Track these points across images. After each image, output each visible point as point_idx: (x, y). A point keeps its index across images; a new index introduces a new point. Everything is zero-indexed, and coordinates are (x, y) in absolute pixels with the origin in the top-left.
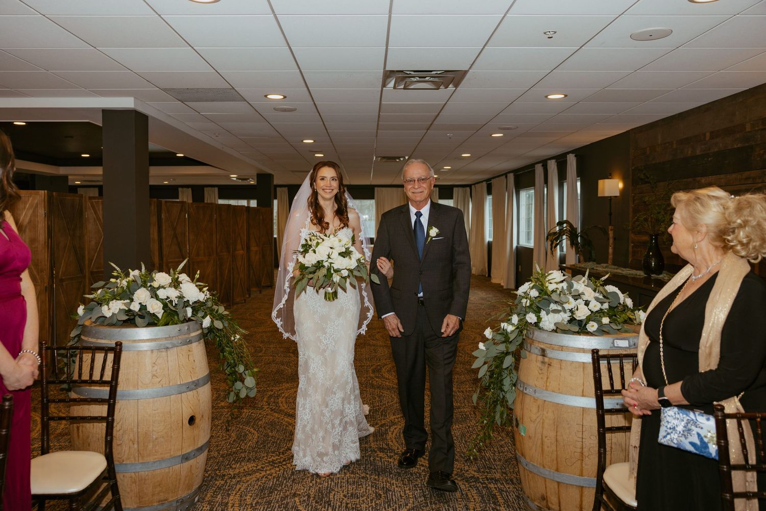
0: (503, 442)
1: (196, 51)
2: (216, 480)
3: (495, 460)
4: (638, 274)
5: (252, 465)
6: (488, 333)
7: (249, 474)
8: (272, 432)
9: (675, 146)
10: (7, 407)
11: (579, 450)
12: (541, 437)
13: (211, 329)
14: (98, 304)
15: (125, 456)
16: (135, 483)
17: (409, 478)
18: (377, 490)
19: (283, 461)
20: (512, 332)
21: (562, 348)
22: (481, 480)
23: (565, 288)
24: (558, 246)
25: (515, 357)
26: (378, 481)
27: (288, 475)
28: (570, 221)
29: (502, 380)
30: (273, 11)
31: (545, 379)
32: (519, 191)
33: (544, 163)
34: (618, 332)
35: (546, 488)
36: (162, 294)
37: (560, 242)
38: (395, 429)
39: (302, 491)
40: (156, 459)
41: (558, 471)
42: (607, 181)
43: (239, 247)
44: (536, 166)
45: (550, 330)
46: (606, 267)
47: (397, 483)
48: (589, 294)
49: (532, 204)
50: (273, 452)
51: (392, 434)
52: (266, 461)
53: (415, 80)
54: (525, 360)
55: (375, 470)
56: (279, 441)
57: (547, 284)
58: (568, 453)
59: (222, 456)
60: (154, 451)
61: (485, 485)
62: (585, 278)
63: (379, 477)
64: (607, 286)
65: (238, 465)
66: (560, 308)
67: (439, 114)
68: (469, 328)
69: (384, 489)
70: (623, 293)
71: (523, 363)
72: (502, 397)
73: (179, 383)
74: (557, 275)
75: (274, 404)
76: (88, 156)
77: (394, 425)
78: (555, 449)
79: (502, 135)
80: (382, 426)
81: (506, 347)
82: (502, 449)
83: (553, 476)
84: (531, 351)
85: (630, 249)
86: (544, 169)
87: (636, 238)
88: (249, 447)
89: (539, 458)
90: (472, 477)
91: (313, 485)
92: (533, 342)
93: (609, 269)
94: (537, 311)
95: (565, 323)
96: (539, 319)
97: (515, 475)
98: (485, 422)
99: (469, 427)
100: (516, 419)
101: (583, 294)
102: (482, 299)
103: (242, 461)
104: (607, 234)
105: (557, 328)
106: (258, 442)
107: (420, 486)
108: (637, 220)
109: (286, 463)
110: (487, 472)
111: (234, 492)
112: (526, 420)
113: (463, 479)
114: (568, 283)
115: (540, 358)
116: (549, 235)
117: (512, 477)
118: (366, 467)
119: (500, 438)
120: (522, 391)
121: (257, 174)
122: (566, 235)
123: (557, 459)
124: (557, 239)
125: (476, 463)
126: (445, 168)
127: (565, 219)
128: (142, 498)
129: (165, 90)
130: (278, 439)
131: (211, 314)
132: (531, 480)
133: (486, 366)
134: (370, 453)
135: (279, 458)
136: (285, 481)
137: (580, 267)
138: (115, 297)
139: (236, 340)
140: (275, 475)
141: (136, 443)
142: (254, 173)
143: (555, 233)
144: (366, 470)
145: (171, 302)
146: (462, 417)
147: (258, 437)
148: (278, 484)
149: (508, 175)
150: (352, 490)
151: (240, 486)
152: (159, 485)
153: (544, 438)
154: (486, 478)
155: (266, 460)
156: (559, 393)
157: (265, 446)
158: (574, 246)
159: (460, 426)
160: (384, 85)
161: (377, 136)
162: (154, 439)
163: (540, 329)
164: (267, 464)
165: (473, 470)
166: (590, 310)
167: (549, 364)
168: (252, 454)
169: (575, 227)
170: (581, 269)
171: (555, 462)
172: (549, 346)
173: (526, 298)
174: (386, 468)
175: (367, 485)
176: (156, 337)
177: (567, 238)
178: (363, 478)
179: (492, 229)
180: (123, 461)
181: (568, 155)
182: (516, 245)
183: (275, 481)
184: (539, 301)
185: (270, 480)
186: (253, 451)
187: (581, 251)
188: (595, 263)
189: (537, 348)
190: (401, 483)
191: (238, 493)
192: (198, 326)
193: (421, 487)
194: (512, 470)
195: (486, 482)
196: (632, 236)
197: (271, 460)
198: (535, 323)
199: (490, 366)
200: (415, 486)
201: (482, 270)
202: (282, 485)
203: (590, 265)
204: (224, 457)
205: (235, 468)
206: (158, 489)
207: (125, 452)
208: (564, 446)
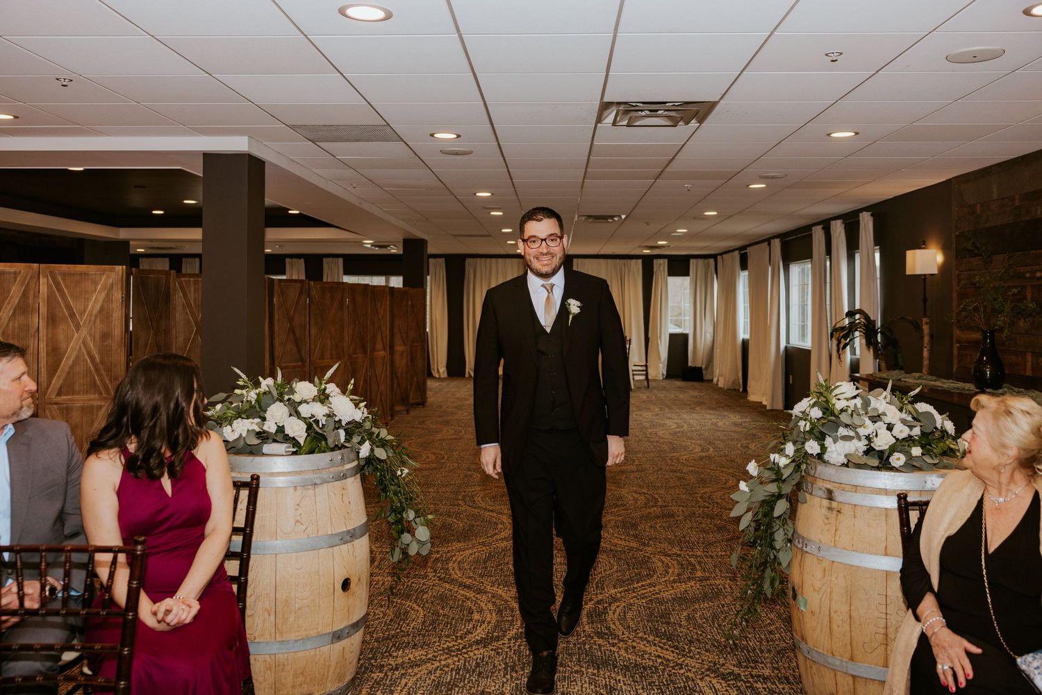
0: (773, 627)
1: (347, 79)
2: (372, 671)
3: (762, 651)
4: (966, 388)
5: (421, 653)
6: (752, 468)
7: (416, 665)
8: (443, 608)
9: (1017, 203)
10: (139, 553)
11: (882, 631)
12: (828, 612)
13: (371, 460)
14: (218, 424)
15: (258, 632)
16: (270, 670)
17: (642, 673)
18: (598, 689)
19: (463, 648)
20: (786, 466)
21: (856, 488)
22: (743, 678)
23: (859, 406)
24: (848, 347)
25: (790, 502)
26: (598, 676)
27: (471, 667)
28: (865, 310)
29: (772, 534)
30: (458, 30)
31: (833, 531)
32: (789, 265)
33: (826, 224)
34: (934, 468)
35: (836, 684)
36: (305, 410)
37: (850, 340)
38: (618, 606)
39: (493, 688)
40: (298, 636)
41: (853, 661)
42: (918, 251)
43: (379, 345)
44: (813, 228)
45: (840, 464)
46: (919, 378)
47: (625, 679)
48: (893, 414)
49: (807, 284)
50: (448, 636)
51: (614, 614)
52: (439, 648)
53: (643, 113)
54: (805, 505)
55: (593, 662)
56: (454, 621)
57: (834, 401)
58: (867, 634)
59: (377, 640)
60: (296, 626)
61: (749, 685)
62: (887, 393)
63: (598, 672)
64: (918, 404)
65: (400, 653)
66: (852, 434)
67: (674, 158)
68: (717, 467)
69: (606, 688)
70: (941, 414)
71: (802, 510)
72: (772, 557)
73: (330, 533)
74: (847, 388)
75: (442, 571)
76: (162, 212)
77: (615, 601)
78: (849, 629)
79: (764, 186)
80: (599, 602)
81: (779, 488)
82: (772, 636)
83: (847, 667)
84: (813, 493)
85: (955, 352)
86: (825, 233)
87: (963, 336)
88: (413, 628)
89: (826, 642)
90: (730, 674)
91: (507, 681)
92: (815, 480)
93: (923, 381)
94: (821, 438)
95: (860, 455)
96: (824, 448)
97: (791, 672)
98: (749, 592)
99: (723, 605)
100: (793, 588)
101: (884, 414)
102: (735, 424)
103: (405, 647)
104: (921, 330)
105: (849, 461)
106: (424, 622)
107: (657, 684)
108: (964, 309)
109: (468, 651)
110: (751, 667)
111: (399, 688)
112: (807, 588)
113: (718, 676)
114: (862, 398)
115: (826, 502)
116: (835, 330)
117: (788, 674)
118: (579, 657)
119: (769, 621)
120: (802, 549)
121: (404, 240)
122: (860, 331)
123: (851, 643)
124: (845, 337)
125: (735, 655)
126: (678, 231)
127: (857, 307)
128: (279, 691)
129: (293, 127)
130: (453, 618)
131: (369, 439)
132: (815, 674)
133: (750, 514)
134: (583, 639)
135: (457, 644)
136: (468, 675)
137: (881, 378)
138: (240, 414)
139: (404, 475)
140: (453, 666)
141: (273, 614)
142: (400, 237)
143: (843, 328)
144: (579, 661)
145: (317, 422)
146: (712, 592)
147: (425, 615)
148: (458, 679)
149: (772, 241)
150: (563, 688)
151: (407, 681)
152: (302, 673)
153: (832, 614)
154: (751, 674)
155: (439, 646)
156: (853, 551)
157: (435, 628)
158: (871, 347)
159: (711, 604)
160: (599, 119)
161: (582, 187)
162: (297, 609)
163: (825, 462)
164: (440, 652)
165: (731, 664)
166: (895, 437)
167: (838, 511)
168: (418, 638)
169: (872, 319)
170: (882, 380)
171: (849, 647)
172: (837, 485)
173: (805, 420)
174: (609, 660)
175: (583, 682)
176: (301, 470)
177: (860, 336)
178: (577, 672)
179: (749, 320)
180: (255, 638)
181: (860, 214)
182: (785, 344)
183: (454, 675)
184: (823, 424)
185: (446, 673)
186: (419, 635)
187: (882, 354)
188: (902, 372)
189: (821, 489)
190: (631, 680)
191: (404, 690)
192: (353, 456)
193: (659, 685)
194: (786, 665)
195: (751, 680)
196: (957, 333)
197: (445, 646)
198: (818, 454)
199: (756, 514)
200: (650, 684)
201: (734, 382)
202: (465, 679)
203: (896, 374)
204: (379, 642)
205: (397, 657)
206: (301, 679)
207: (257, 625)
208: (861, 625)
